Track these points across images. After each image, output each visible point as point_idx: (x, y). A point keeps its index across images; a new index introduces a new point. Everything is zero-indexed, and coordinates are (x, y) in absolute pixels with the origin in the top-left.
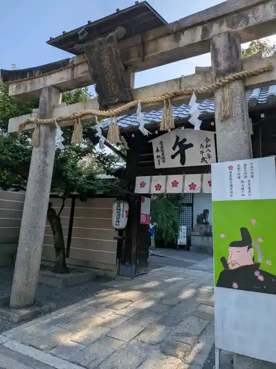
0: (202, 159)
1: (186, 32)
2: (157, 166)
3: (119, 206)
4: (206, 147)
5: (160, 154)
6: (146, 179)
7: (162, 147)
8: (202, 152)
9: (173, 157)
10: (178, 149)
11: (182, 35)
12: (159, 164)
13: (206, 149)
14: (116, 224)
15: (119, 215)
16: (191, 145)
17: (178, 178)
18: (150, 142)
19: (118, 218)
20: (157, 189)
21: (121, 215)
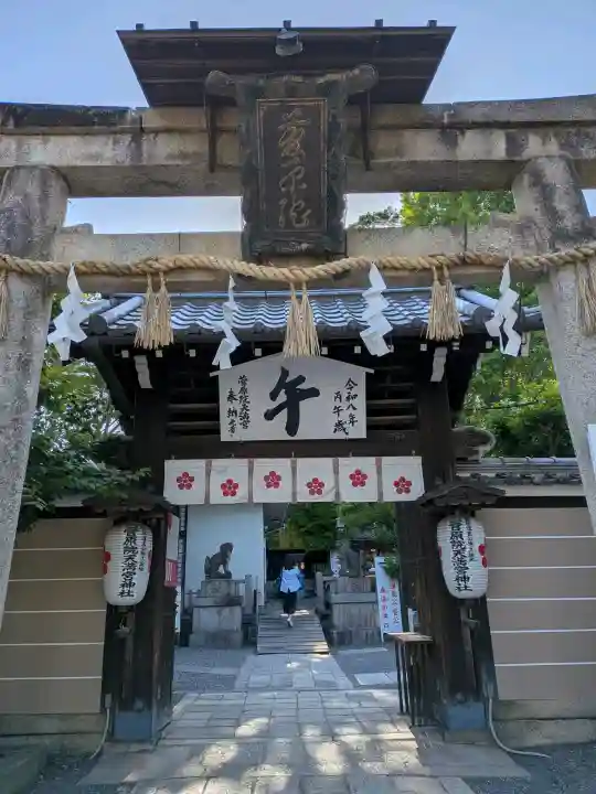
0: (336, 425)
1: (469, 134)
2: (225, 436)
3: (131, 538)
4: (348, 398)
5: (237, 406)
6: (195, 466)
7: (243, 390)
8: (338, 410)
9: (270, 415)
10: (282, 397)
11: (460, 137)
12: (232, 430)
13: (348, 404)
14: (122, 593)
15: (132, 566)
16: (314, 393)
17: (281, 465)
18: (211, 375)
19: (129, 575)
20: (225, 494)
21: (138, 565)
